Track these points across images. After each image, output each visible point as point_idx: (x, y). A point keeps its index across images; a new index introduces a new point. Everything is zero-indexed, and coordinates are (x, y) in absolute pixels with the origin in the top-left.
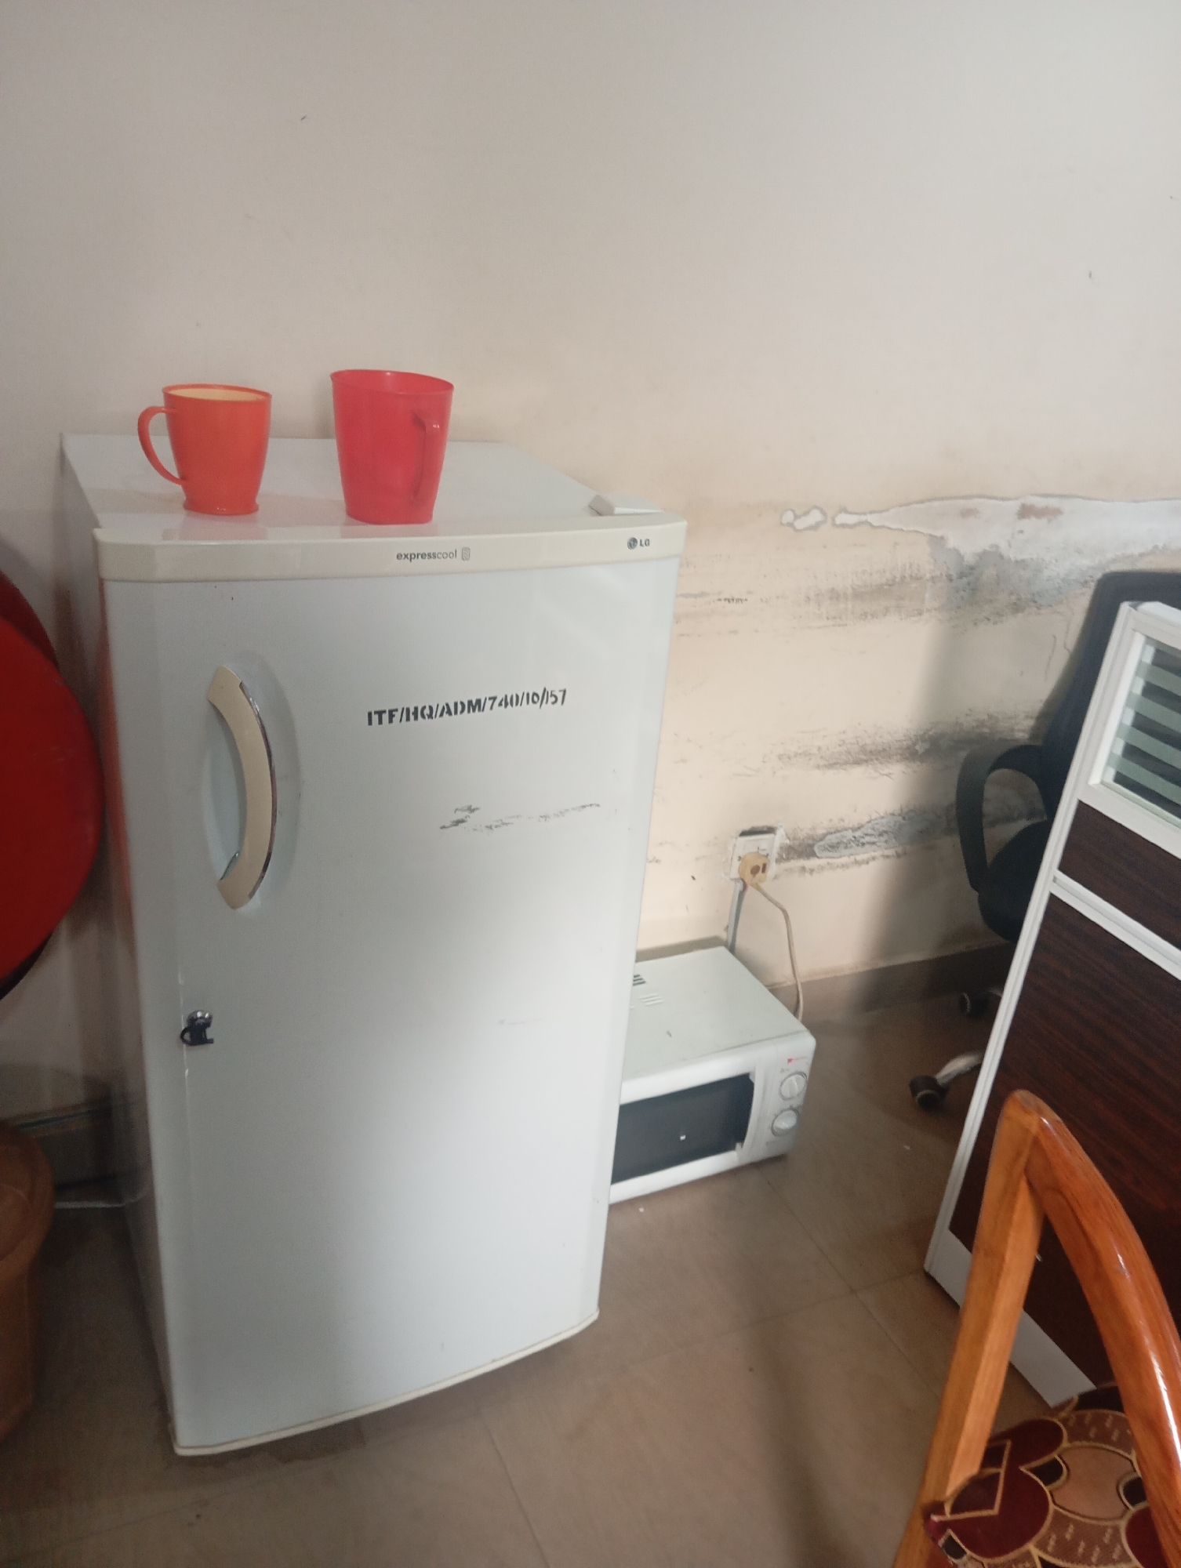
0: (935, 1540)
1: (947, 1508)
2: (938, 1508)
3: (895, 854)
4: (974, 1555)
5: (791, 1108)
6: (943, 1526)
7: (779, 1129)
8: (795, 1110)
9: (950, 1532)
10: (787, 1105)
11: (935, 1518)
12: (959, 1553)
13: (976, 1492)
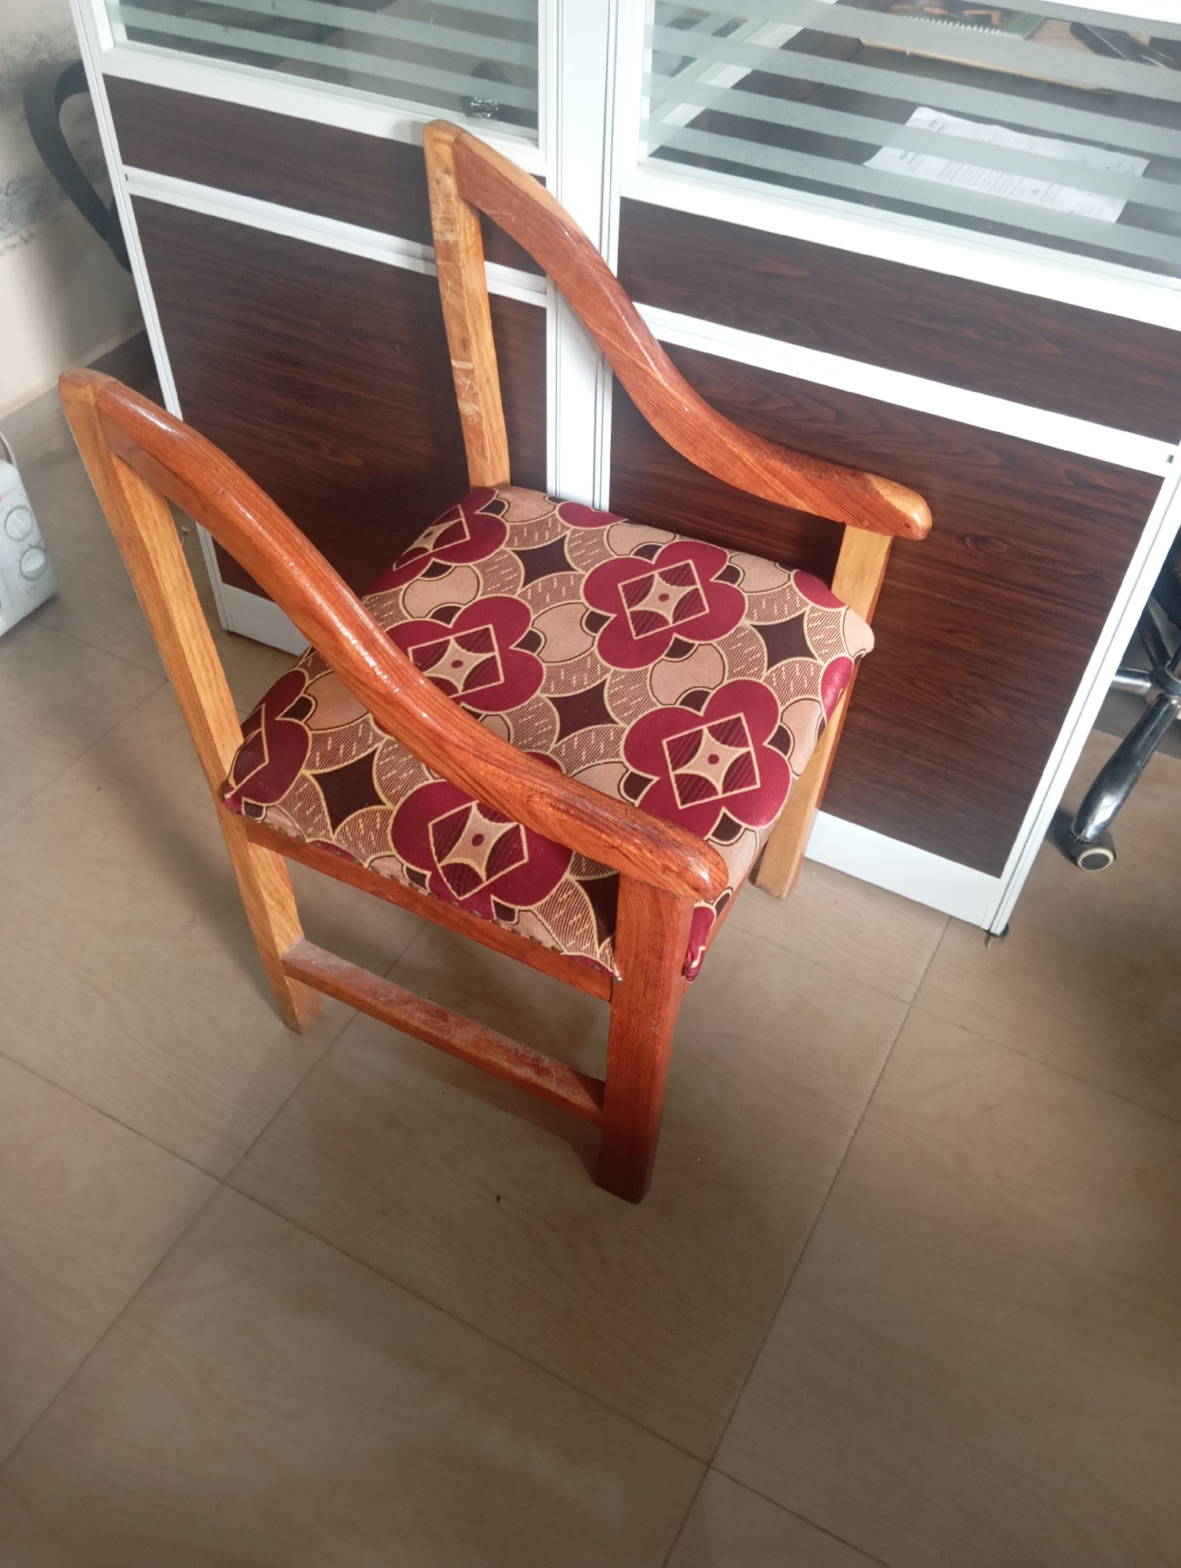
0: (239, 813)
1: (232, 782)
2: (226, 787)
3: (19, 239)
4: (268, 805)
5: (31, 547)
6: (237, 798)
7: (32, 572)
8: (37, 547)
9: (244, 799)
10: (25, 545)
11: (228, 796)
12: (257, 811)
13: (247, 755)
